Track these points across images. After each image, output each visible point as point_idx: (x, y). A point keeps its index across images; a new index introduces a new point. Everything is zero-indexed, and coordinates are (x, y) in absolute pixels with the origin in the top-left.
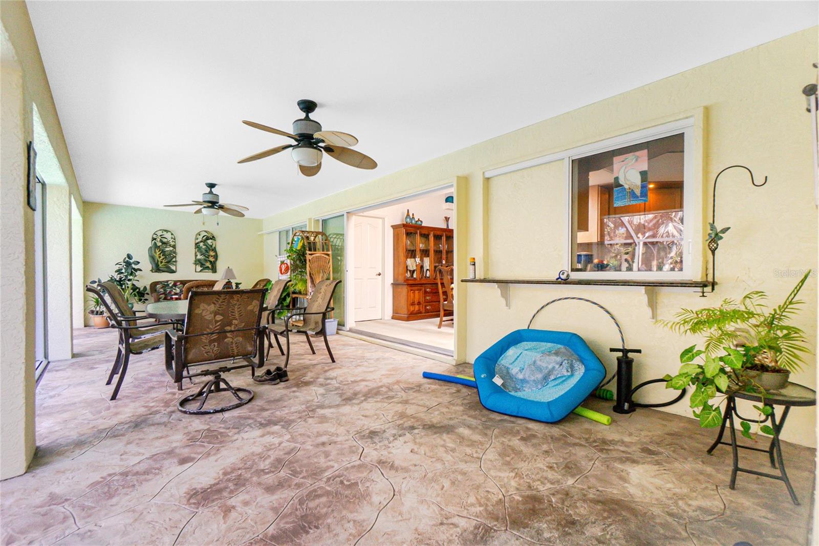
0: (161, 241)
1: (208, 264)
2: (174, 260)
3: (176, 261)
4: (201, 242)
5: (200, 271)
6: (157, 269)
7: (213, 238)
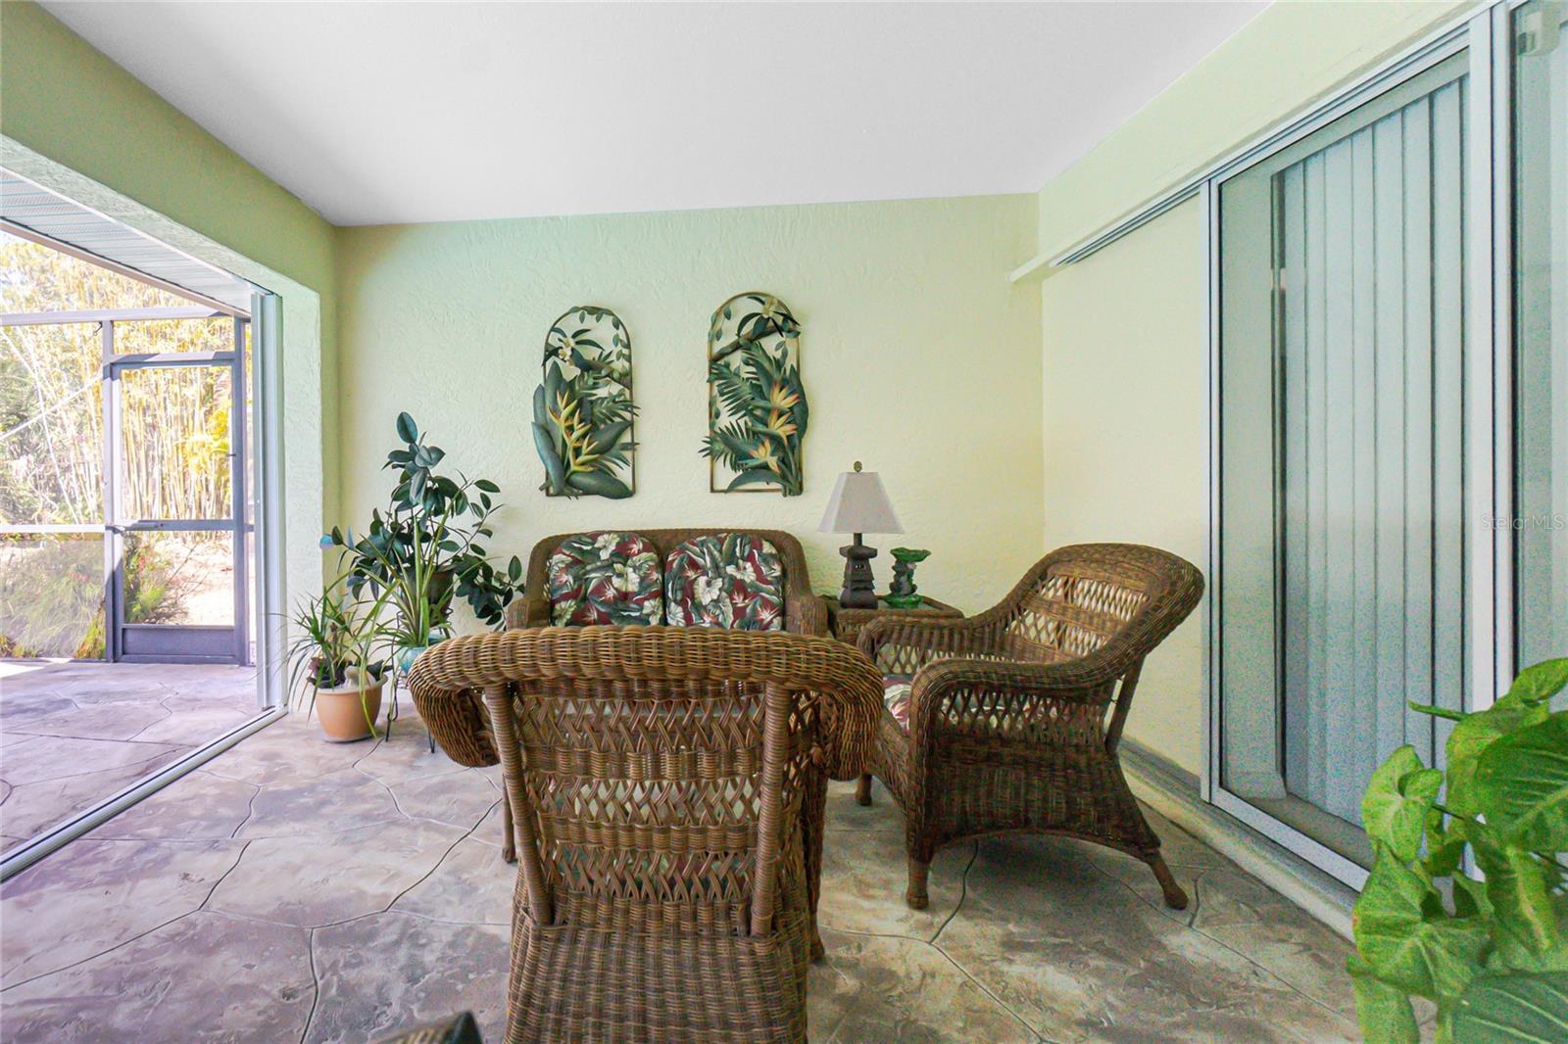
0: (577, 359)
1: (764, 454)
2: (626, 438)
3: (632, 446)
4: (736, 347)
5: (732, 488)
6: (563, 484)
7: (787, 324)
